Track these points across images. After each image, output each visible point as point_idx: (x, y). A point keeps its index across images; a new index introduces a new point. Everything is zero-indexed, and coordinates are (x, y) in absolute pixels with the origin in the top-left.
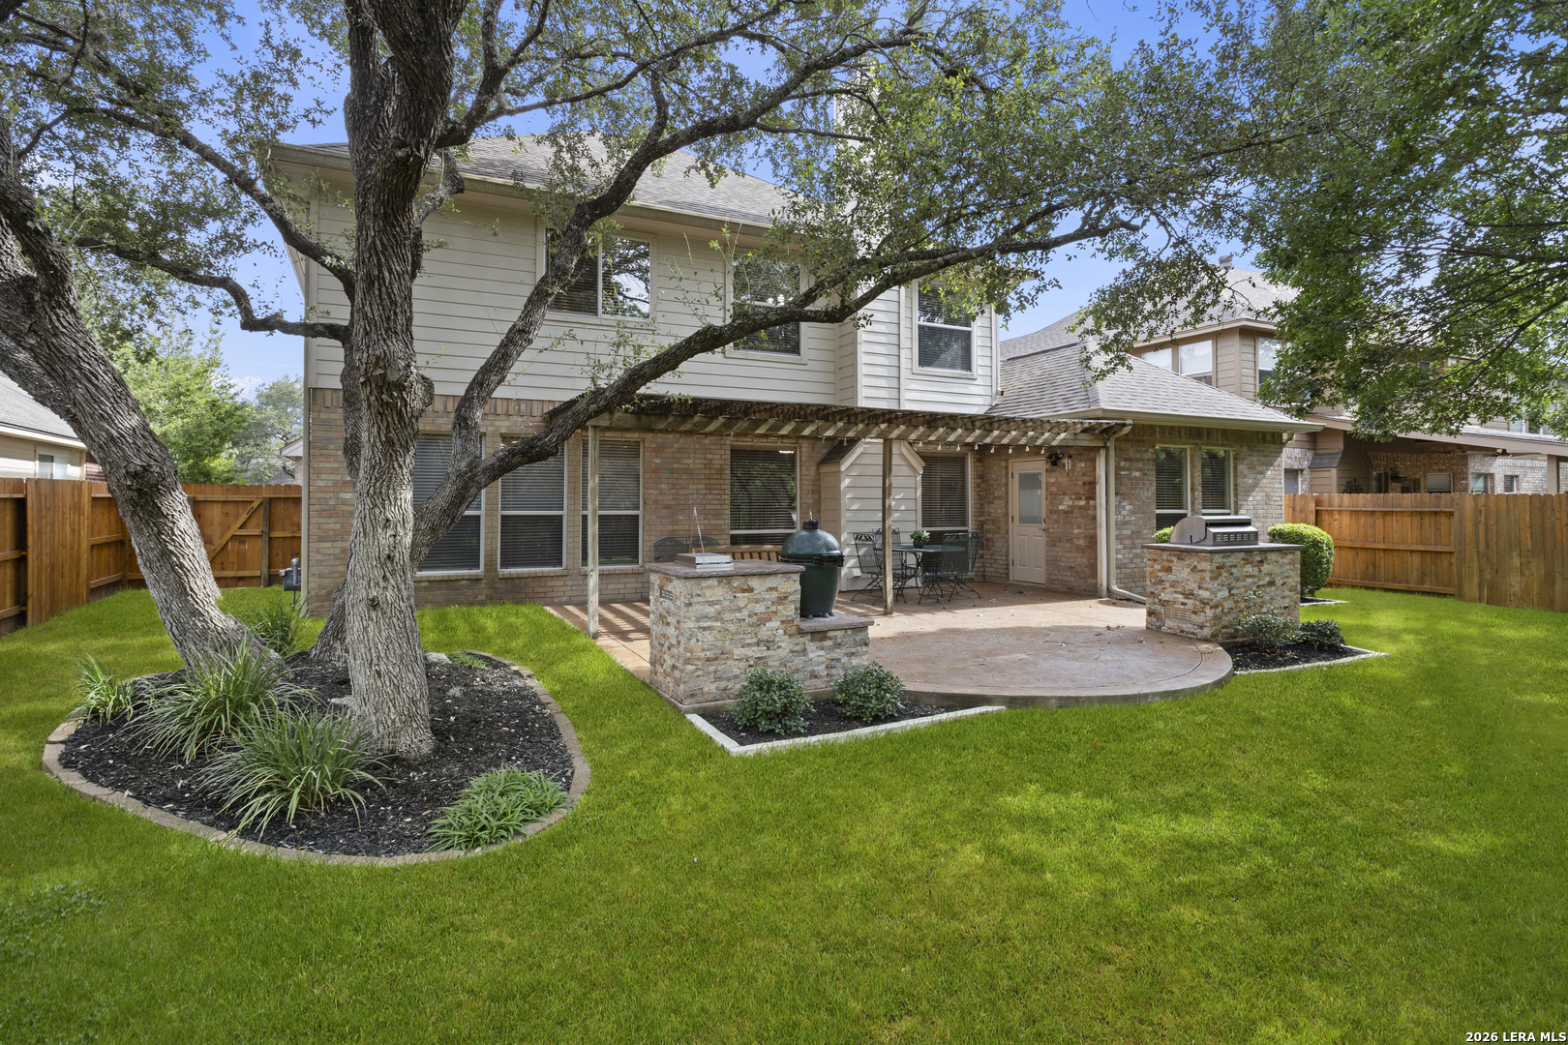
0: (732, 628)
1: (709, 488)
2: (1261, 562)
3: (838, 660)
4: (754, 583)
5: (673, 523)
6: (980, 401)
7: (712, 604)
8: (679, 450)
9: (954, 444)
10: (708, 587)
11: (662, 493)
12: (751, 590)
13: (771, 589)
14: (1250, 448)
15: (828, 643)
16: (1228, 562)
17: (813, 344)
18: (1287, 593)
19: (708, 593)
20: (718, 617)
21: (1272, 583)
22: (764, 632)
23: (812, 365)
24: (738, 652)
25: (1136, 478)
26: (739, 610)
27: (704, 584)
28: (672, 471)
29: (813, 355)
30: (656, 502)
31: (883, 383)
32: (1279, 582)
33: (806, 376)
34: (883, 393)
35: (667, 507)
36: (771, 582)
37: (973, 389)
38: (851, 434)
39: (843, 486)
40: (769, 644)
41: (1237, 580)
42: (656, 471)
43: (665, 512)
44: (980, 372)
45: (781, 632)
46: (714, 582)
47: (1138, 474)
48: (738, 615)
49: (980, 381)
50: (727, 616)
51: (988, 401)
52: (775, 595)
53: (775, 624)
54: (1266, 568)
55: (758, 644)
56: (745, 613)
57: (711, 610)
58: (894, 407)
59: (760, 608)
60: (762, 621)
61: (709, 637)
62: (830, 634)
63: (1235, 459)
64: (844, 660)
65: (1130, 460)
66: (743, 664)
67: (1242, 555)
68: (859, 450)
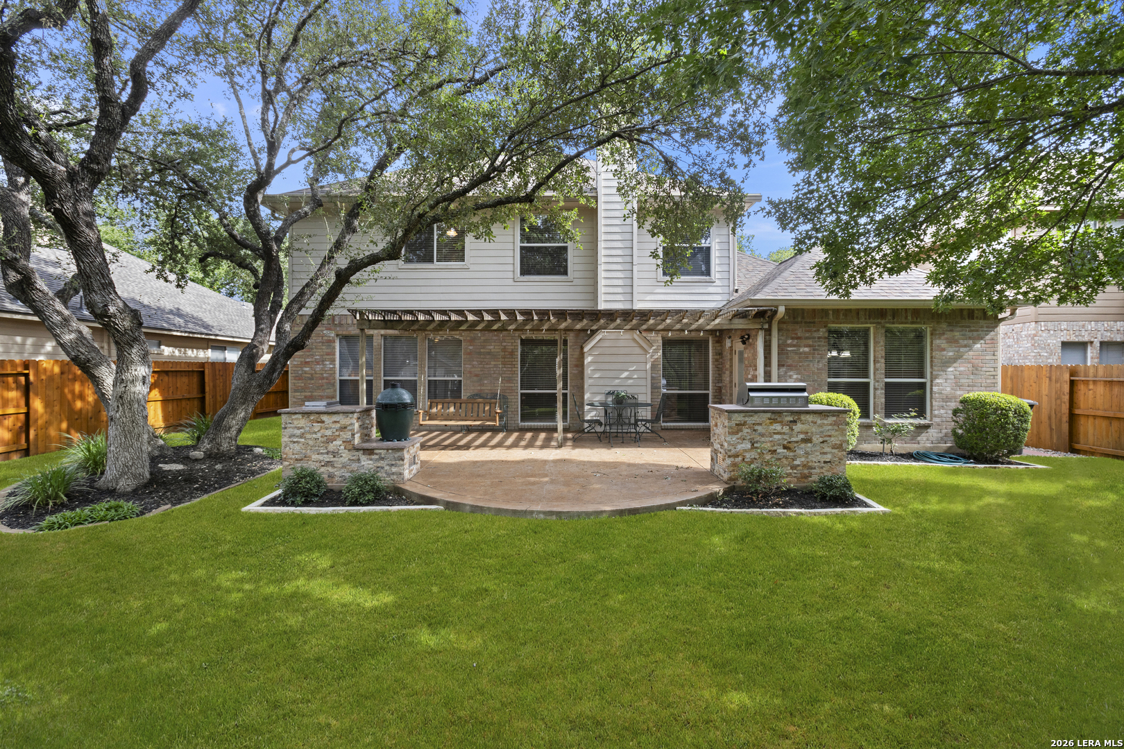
0: (311, 443)
1: (504, 364)
2: (794, 422)
3: (383, 468)
4: (325, 418)
5: (481, 385)
6: (718, 298)
7: (299, 428)
8: (485, 341)
9: (698, 330)
10: (296, 419)
11: (474, 367)
12: (323, 422)
13: (335, 422)
14: (950, 324)
15: (373, 457)
16: (750, 420)
17: (578, 267)
18: (828, 450)
19: (295, 422)
20: (302, 436)
21: (807, 440)
22: (331, 447)
23: (576, 282)
24: (315, 457)
25: (805, 353)
26: (315, 433)
27: (294, 417)
28: (480, 353)
29: (577, 275)
30: (470, 372)
31: (619, 290)
32: (817, 439)
33: (572, 289)
34: (620, 297)
35: (477, 375)
36: (335, 418)
37: (711, 290)
38: (594, 328)
39: (586, 362)
40: (335, 454)
41: (762, 435)
42: (470, 354)
43: (475, 378)
44: (718, 276)
45: (342, 447)
46: (300, 416)
47: (807, 349)
48: (314, 436)
49: (718, 283)
50: (308, 436)
51: (726, 297)
52: (338, 426)
53: (338, 442)
54: (798, 427)
55: (327, 453)
56: (319, 435)
57: (298, 432)
58: (626, 306)
59: (328, 433)
60: (330, 440)
61: (297, 447)
62: (376, 451)
63: (932, 334)
64: (387, 468)
65: (798, 338)
66: (318, 464)
67: (769, 415)
68: (598, 337)
